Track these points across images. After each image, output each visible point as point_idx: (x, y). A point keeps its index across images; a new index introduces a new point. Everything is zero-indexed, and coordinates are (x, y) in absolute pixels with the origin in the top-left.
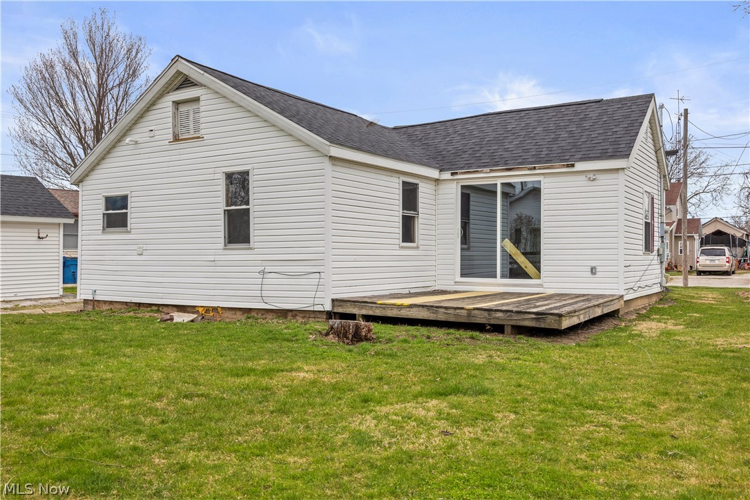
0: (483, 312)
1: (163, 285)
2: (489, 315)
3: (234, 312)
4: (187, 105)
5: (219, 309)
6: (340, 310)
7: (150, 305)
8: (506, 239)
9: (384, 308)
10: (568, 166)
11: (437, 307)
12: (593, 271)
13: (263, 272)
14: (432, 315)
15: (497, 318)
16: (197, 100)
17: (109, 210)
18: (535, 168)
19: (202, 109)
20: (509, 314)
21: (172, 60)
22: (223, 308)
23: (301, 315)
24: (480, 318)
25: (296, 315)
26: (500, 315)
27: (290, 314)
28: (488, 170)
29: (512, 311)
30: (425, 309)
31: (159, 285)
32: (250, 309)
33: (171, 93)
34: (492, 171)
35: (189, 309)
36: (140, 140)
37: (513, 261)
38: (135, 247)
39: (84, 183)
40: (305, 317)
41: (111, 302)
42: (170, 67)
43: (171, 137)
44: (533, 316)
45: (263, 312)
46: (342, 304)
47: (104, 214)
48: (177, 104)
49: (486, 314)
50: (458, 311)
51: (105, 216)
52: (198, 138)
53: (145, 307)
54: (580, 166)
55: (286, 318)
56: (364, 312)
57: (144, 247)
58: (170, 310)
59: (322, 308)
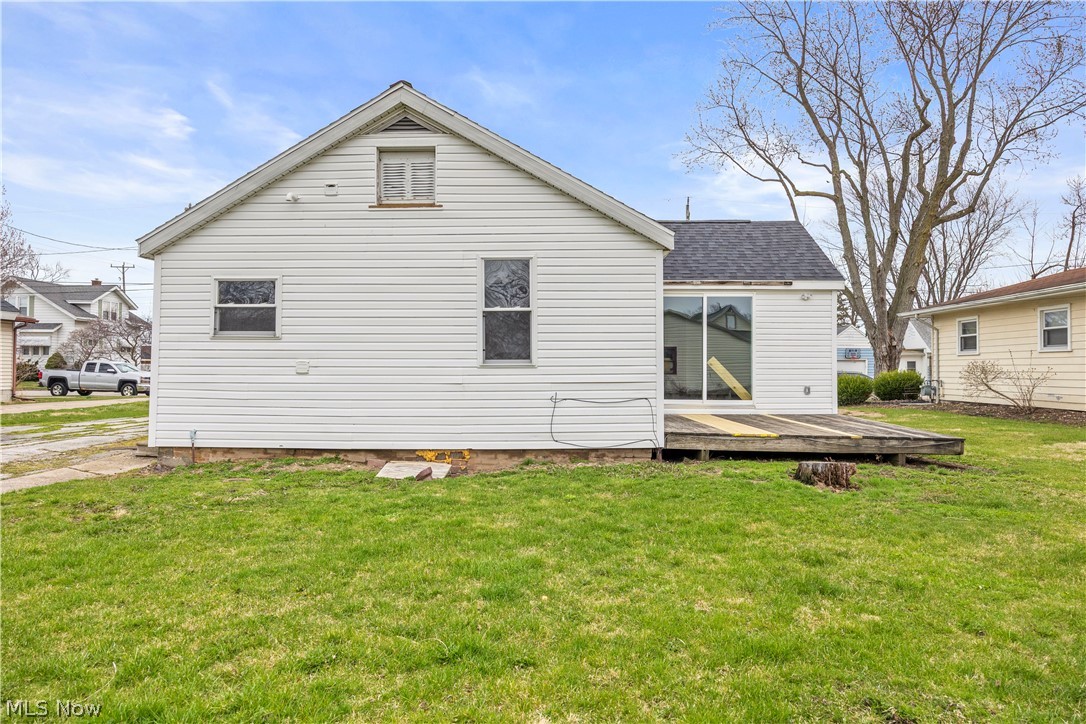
0: (873, 441)
1: (352, 420)
2: (881, 443)
3: (493, 456)
4: (402, 156)
5: (466, 453)
6: (676, 446)
7: (319, 452)
8: (713, 358)
9: (743, 441)
10: (786, 284)
11: (816, 437)
12: (807, 391)
13: (554, 400)
14: (809, 447)
15: (892, 447)
16: (431, 151)
17: (226, 302)
18: (750, 284)
19: (438, 165)
20: (904, 441)
21: (392, 86)
22: (470, 450)
23: (612, 455)
24: (870, 448)
25: (604, 455)
26: (894, 443)
27: (593, 454)
28: (699, 282)
29: (909, 439)
30: (800, 440)
31: (345, 420)
32: (524, 451)
33: (371, 135)
34: (703, 283)
35: (400, 455)
36: (303, 198)
38: (292, 362)
39: (165, 256)
40: (619, 457)
41: (229, 450)
42: (385, 95)
43: (374, 199)
44: (933, 443)
45: (547, 453)
46: (679, 438)
47: (216, 308)
48: (381, 151)
49: (877, 443)
50: (843, 441)
51: (218, 312)
52: (433, 205)
53: (308, 455)
54: (798, 285)
55: (587, 459)
56: (713, 447)
57: (313, 362)
58: (362, 458)
59: (651, 445)
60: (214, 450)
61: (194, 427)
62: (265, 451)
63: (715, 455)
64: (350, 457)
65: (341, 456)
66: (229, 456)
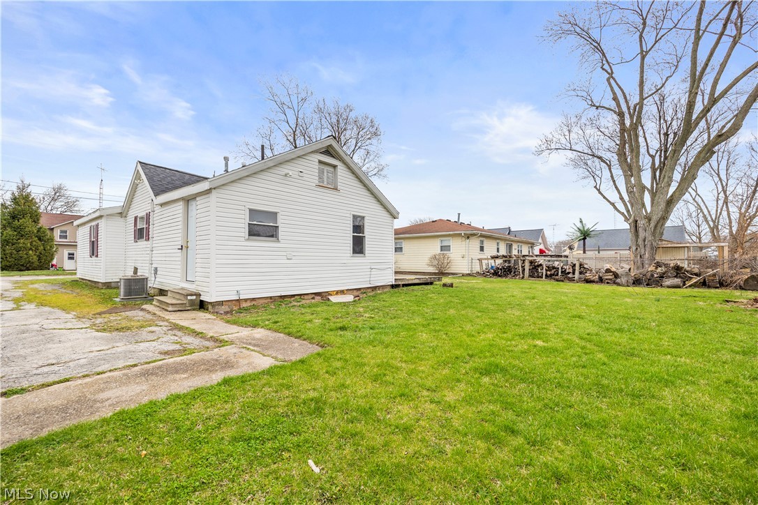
7: (294, 296)
13: (371, 269)
17: (253, 221)
19: (338, 174)
31: (307, 280)
33: (316, 153)
35: (323, 294)
36: (291, 175)
38: (285, 254)
39: (218, 191)
41: (253, 299)
43: (317, 182)
46: (397, 280)
47: (248, 224)
51: (249, 226)
52: (337, 190)
53: (289, 298)
55: (376, 290)
56: (403, 283)
57: (294, 254)
58: (310, 297)
59: (391, 283)
60: (246, 300)
61: (238, 288)
62: (271, 298)
63: (404, 285)
64: (306, 297)
65: (302, 297)
66: (254, 302)
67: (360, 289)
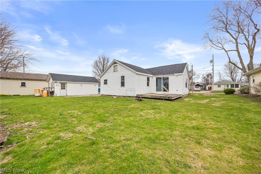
1: (112, 92)
6: (138, 96)
8: (163, 86)
9: (144, 96)
10: (173, 74)
11: (152, 96)
12: (177, 90)
13: (126, 91)
16: (117, 65)
18: (168, 75)
19: (118, 67)
26: (162, 97)
29: (164, 97)
34: (161, 75)
35: (116, 96)
36: (109, 72)
37: (164, 89)
38: (108, 87)
39: (101, 78)
40: (133, 97)
41: (105, 95)
42: (113, 61)
43: (113, 71)
44: (168, 97)
45: (126, 96)
47: (104, 82)
48: (114, 66)
49: (160, 97)
50: (156, 97)
52: (117, 71)
53: (110, 96)
54: (175, 74)
55: (130, 97)
56: (141, 97)
67: (124, 96)
